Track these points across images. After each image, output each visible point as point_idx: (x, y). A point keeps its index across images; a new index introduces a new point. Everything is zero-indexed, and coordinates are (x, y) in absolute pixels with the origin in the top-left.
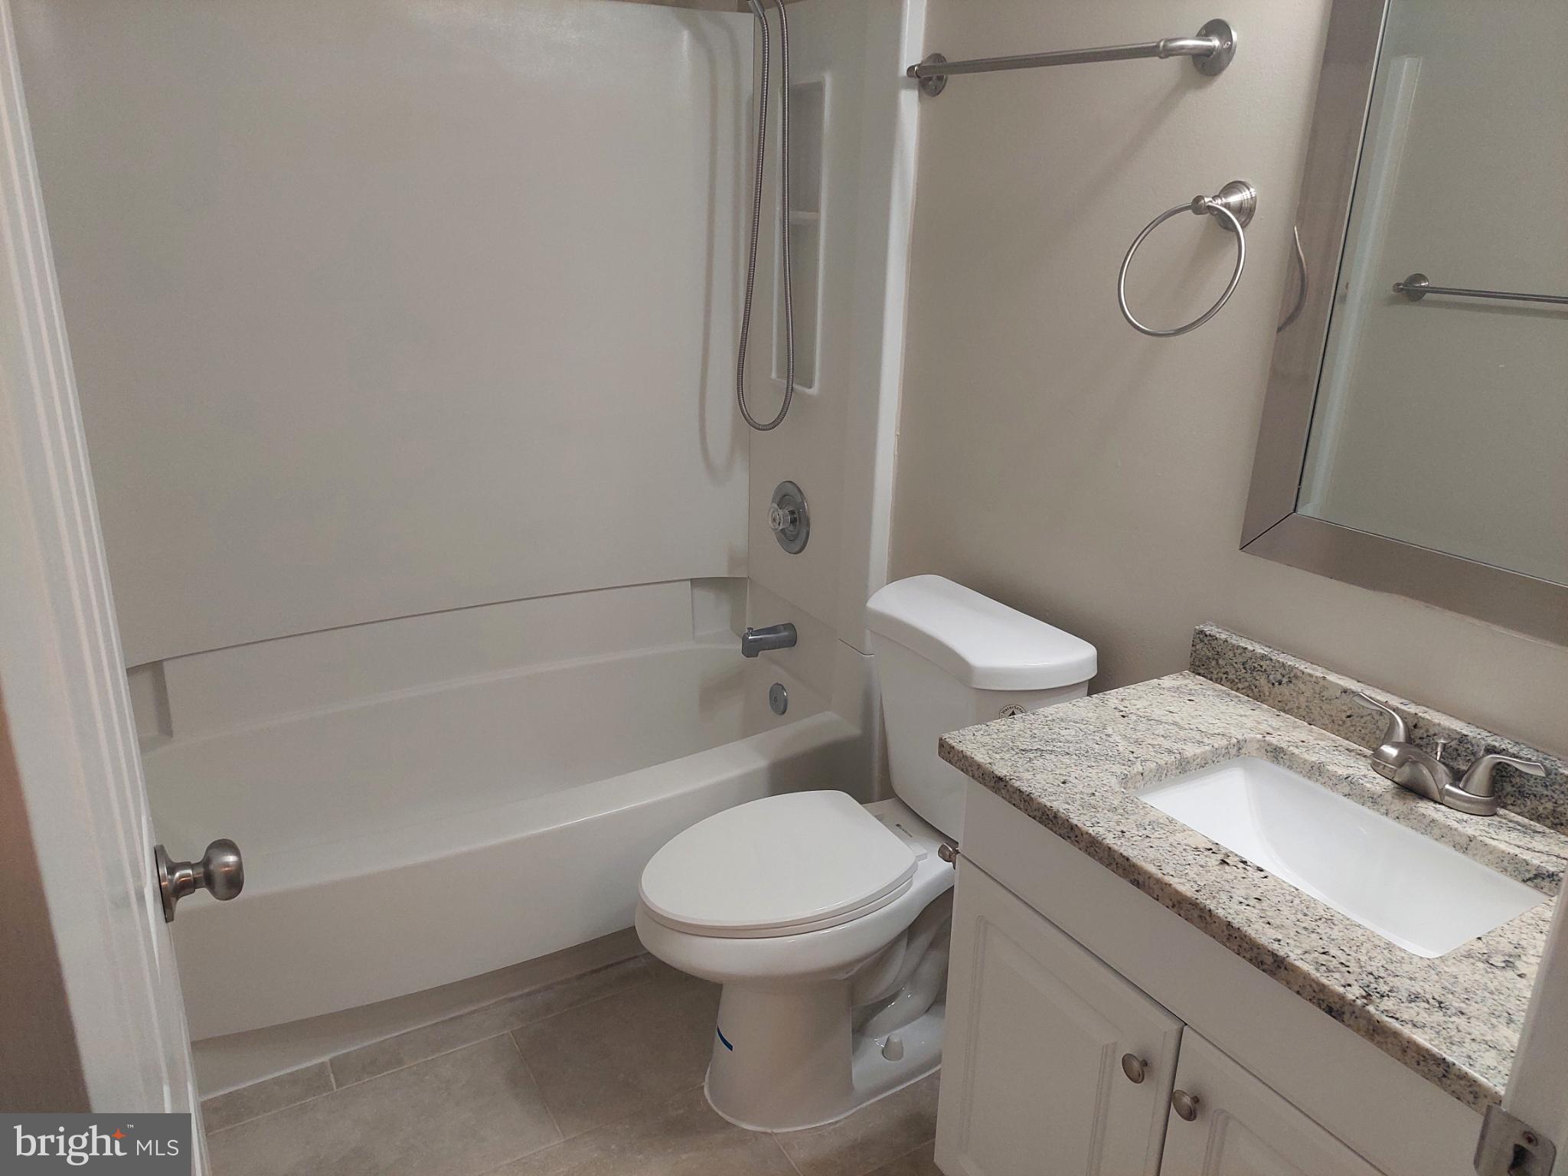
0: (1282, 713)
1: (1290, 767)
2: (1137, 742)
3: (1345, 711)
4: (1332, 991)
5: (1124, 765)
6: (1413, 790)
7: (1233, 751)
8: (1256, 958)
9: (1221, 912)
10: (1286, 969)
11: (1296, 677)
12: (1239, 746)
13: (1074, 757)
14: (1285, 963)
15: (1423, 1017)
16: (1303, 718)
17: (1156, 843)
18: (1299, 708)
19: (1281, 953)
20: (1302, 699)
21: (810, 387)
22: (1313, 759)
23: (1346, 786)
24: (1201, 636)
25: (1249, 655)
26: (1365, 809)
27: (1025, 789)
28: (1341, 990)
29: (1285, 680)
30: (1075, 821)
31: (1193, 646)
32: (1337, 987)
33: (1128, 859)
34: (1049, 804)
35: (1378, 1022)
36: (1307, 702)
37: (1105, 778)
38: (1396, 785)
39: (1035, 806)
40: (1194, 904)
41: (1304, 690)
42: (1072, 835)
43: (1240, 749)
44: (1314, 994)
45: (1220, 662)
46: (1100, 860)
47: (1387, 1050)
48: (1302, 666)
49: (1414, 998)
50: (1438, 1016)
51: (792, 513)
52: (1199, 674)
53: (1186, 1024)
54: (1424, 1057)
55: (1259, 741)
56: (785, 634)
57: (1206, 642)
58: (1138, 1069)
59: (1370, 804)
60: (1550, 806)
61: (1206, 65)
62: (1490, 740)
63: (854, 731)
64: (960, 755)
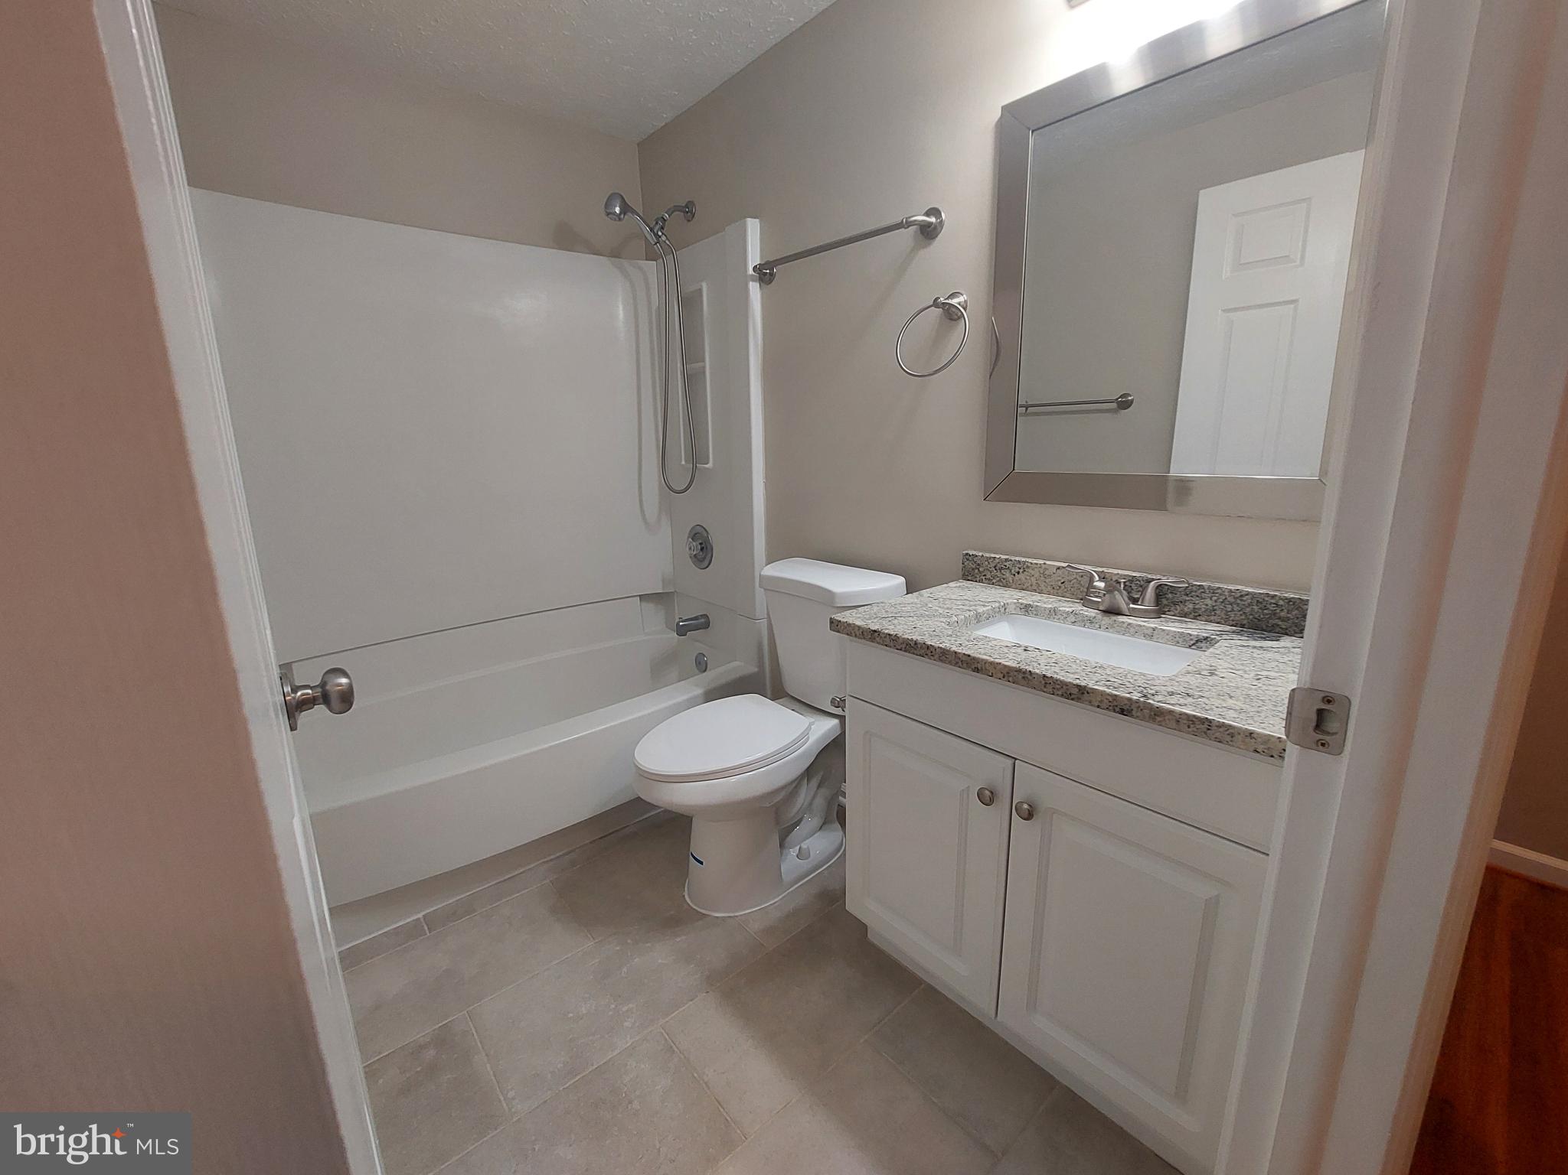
0: (1022, 591)
1: (1037, 614)
2: (948, 608)
3: (1060, 580)
4: (1122, 698)
5: (946, 618)
6: (1112, 611)
7: (1002, 610)
8: (1066, 693)
9: (1038, 671)
10: (1088, 693)
11: (1028, 567)
12: (1005, 606)
13: (915, 617)
14: (1087, 690)
15: (1182, 701)
16: (1035, 591)
17: (983, 647)
18: (1031, 585)
19: (1083, 684)
20: (1033, 579)
21: (707, 464)
22: (1049, 608)
23: (1072, 618)
24: (967, 557)
25: (998, 561)
26: (1085, 628)
27: (892, 633)
28: (1128, 695)
29: (1021, 571)
30: (929, 643)
31: (962, 563)
32: (1123, 695)
33: (969, 656)
34: (910, 638)
35: (1157, 708)
36: (1036, 581)
37: (938, 624)
38: (1101, 612)
39: (901, 641)
40: (1019, 671)
41: (1033, 574)
42: (928, 652)
43: (1005, 609)
44: (1110, 704)
45: (981, 569)
46: (950, 663)
47: (1165, 725)
48: (1031, 560)
49: (1172, 694)
50: (1190, 700)
51: (701, 544)
52: (968, 580)
53: (1016, 759)
54: (1192, 721)
55: (1015, 603)
56: (703, 620)
57: (970, 559)
58: (988, 797)
59: (1088, 624)
60: (1191, 606)
61: (928, 232)
62: (1150, 576)
63: (753, 670)
64: (845, 625)
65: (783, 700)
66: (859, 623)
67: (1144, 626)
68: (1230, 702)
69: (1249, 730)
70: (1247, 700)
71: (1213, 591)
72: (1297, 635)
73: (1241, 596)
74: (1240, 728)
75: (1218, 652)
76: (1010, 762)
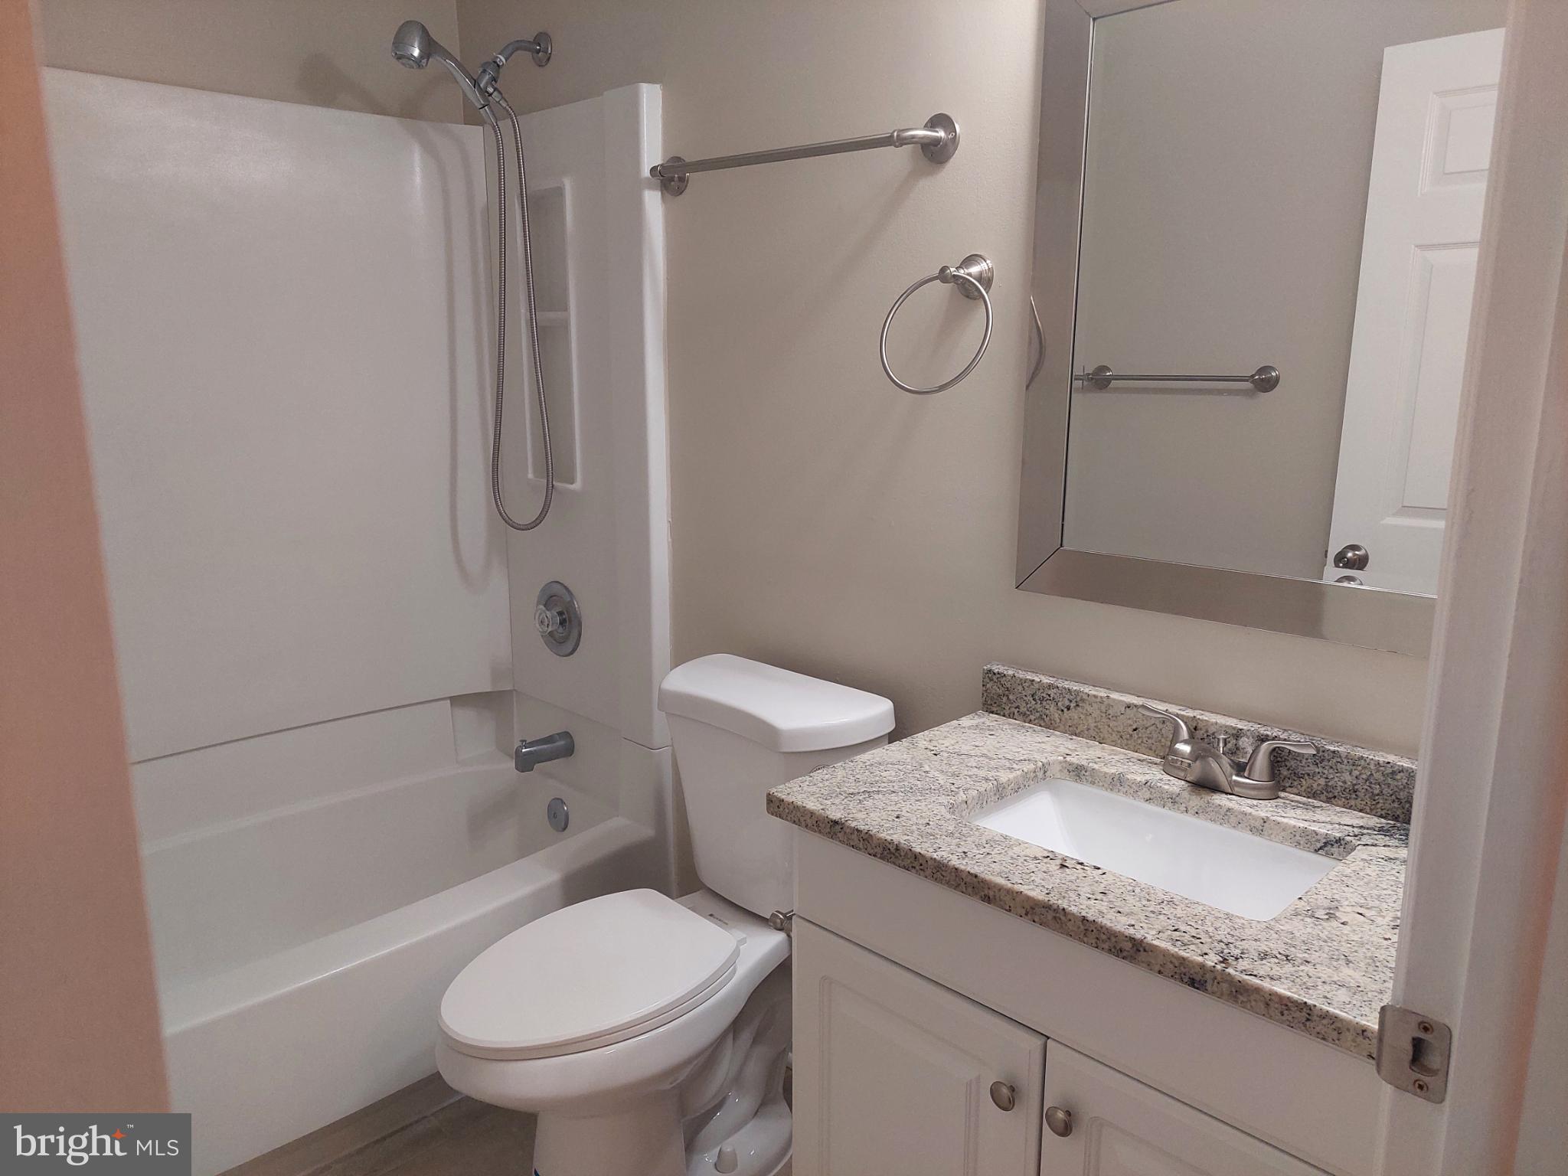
0: (1074, 737)
1: (1093, 783)
2: (953, 775)
3: (1131, 725)
4: (1191, 962)
5: (948, 795)
6: (1205, 785)
7: (1040, 774)
8: (1115, 947)
9: (1073, 909)
10: (1145, 951)
11: (1082, 700)
12: (1045, 767)
13: (900, 793)
14: (1143, 945)
15: (1276, 971)
16: (1094, 738)
17: (997, 858)
18: (1088, 729)
19: (1138, 936)
20: (1090, 720)
21: (572, 484)
22: (1113, 771)
23: (1146, 791)
24: (990, 675)
25: (1037, 686)
26: (1165, 811)
27: (862, 828)
28: (1200, 959)
29: (1073, 705)
30: (917, 849)
31: (983, 685)
32: (1195, 957)
33: (976, 876)
34: (889, 838)
35: (1240, 982)
36: (1096, 722)
37: (935, 808)
38: (1189, 784)
39: (875, 843)
40: (1047, 907)
41: (1091, 712)
42: (916, 864)
43: (1045, 772)
44: (1176, 970)
45: (1011, 697)
46: (948, 883)
47: (1252, 1008)
48: (1087, 689)
49: (1264, 956)
50: (1288, 968)
51: (560, 614)
52: (992, 712)
53: (1048, 1038)
54: (1287, 1005)
55: (1060, 763)
56: (562, 743)
57: (995, 680)
58: (1006, 1095)
59: (1170, 805)
60: (1322, 781)
61: (935, 154)
62: (1263, 731)
63: (647, 832)
64: (791, 807)
65: (696, 897)
66: (812, 805)
67: (1250, 814)
68: (1347, 973)
69: (1362, 1026)
70: (1371, 969)
71: (1355, 762)
73: (1393, 773)
74: (1349, 1022)
75: (1348, 871)
76: (1038, 1042)
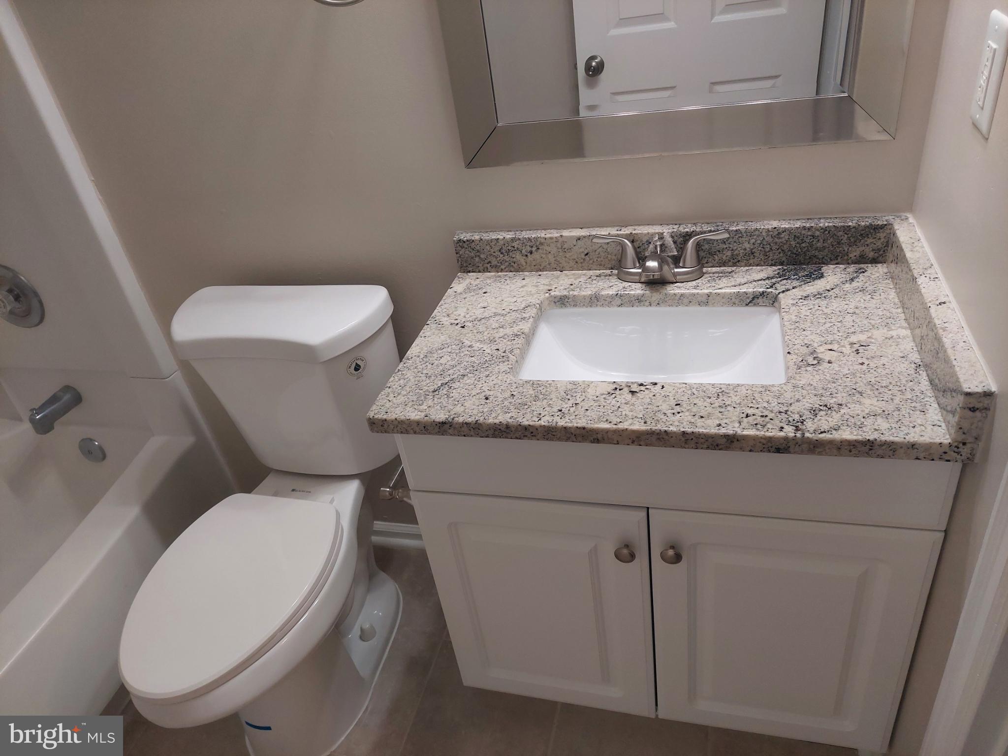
0: (540, 273)
1: (575, 306)
2: (491, 341)
3: (583, 252)
5: (504, 362)
6: (656, 283)
7: (539, 313)
8: (711, 445)
9: (673, 429)
11: (541, 244)
12: (540, 307)
13: (469, 375)
14: (736, 438)
15: (831, 421)
16: (555, 269)
17: (586, 405)
18: (549, 264)
20: (550, 256)
22: (590, 293)
23: (618, 300)
24: (461, 244)
25: (502, 242)
26: (635, 308)
27: (470, 420)
28: (782, 434)
29: (534, 249)
30: (526, 423)
31: (457, 253)
32: (779, 434)
33: (584, 428)
34: (497, 421)
35: (817, 440)
36: (554, 257)
38: (645, 285)
40: (651, 433)
41: (549, 251)
42: (527, 433)
43: (541, 310)
44: (764, 446)
45: (482, 256)
46: (559, 439)
48: (542, 234)
49: (814, 412)
50: (835, 415)
51: (10, 291)
53: (650, 508)
55: (548, 298)
56: (67, 397)
57: (466, 246)
58: (626, 554)
59: (637, 304)
60: (729, 253)
63: (188, 441)
64: (397, 422)
65: (270, 481)
66: (415, 415)
67: (698, 294)
68: (868, 403)
70: (877, 394)
72: (832, 263)
73: (778, 234)
75: (791, 314)
76: (642, 512)
